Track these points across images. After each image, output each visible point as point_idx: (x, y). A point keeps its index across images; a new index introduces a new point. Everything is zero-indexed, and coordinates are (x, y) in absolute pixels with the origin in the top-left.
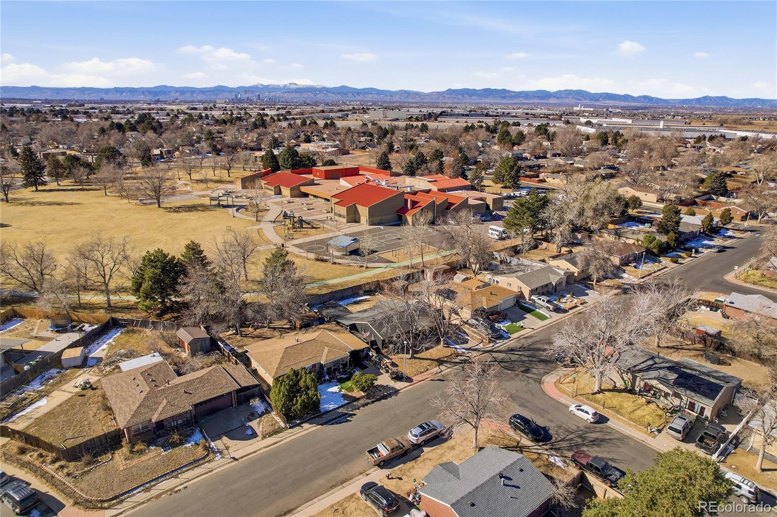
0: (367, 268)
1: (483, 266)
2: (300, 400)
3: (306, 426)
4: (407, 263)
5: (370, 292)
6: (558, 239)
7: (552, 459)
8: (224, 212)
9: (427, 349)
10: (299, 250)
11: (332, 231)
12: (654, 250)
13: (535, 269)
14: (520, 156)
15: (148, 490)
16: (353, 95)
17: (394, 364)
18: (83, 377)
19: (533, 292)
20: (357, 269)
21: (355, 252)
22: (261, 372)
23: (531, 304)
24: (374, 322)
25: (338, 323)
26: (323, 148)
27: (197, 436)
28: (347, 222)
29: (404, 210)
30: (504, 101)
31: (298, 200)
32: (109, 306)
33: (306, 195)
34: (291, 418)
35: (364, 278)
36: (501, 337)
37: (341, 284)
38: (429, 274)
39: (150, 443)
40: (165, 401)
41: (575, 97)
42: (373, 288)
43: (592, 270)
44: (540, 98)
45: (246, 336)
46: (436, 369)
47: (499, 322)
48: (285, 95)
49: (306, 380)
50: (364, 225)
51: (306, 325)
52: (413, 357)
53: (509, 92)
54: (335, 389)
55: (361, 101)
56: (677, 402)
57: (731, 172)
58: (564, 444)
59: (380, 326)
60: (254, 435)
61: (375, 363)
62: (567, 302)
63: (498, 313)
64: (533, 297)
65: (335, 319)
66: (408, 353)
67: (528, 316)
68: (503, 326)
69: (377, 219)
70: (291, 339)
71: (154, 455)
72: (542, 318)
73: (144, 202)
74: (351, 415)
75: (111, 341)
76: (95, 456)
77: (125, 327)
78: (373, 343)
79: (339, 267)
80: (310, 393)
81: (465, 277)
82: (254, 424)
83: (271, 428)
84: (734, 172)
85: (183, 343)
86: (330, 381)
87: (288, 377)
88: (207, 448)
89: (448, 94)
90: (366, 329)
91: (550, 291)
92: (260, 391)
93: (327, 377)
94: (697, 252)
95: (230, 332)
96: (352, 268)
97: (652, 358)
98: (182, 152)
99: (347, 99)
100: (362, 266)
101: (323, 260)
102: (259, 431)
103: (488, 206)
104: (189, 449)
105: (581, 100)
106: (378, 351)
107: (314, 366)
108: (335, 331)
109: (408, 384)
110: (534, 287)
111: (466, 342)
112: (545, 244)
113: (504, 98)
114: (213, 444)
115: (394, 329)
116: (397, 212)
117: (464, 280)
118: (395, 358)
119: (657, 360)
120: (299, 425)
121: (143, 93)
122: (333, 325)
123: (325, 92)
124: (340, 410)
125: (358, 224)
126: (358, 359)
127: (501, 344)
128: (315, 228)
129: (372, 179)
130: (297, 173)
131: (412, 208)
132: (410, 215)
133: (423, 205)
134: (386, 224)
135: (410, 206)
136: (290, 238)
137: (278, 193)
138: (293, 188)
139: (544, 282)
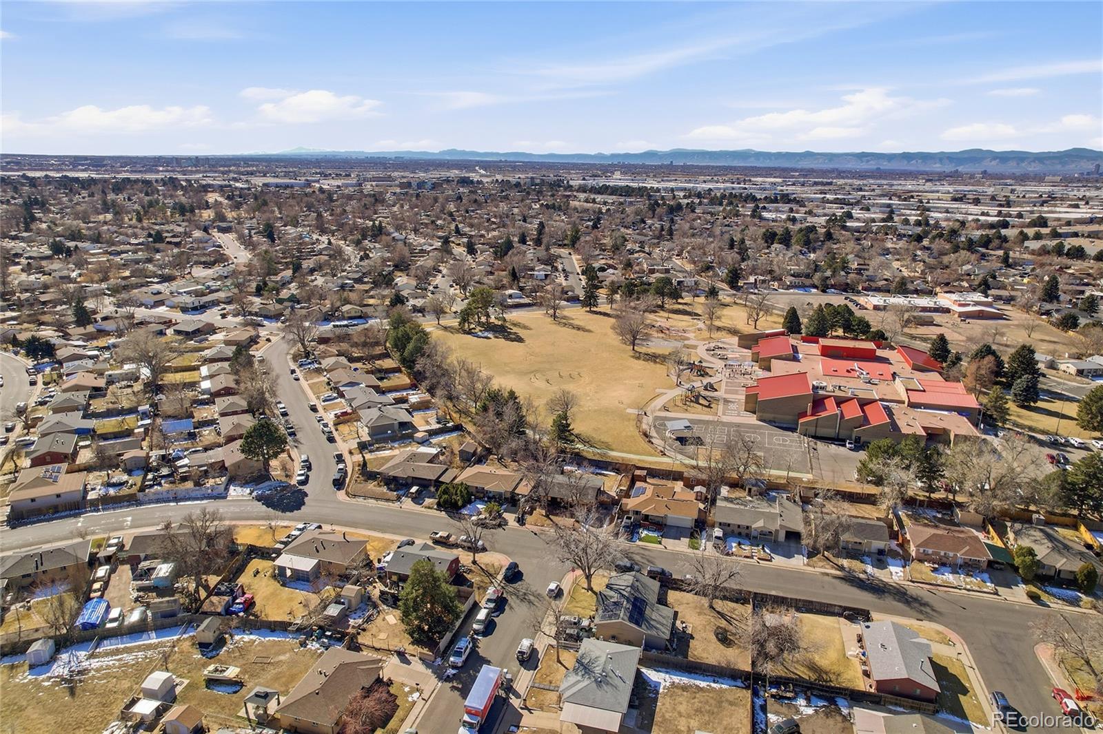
5: (617, 471)
10: (651, 421)
17: (530, 513)
19: (722, 526)
26: (960, 305)
28: (745, 410)
34: (440, 505)
47: (647, 530)
50: (753, 418)
52: (547, 516)
54: (481, 506)
64: (716, 529)
67: (686, 540)
69: (769, 416)
72: (695, 546)
81: (701, 490)
93: (486, 499)
98: (782, 283)
100: (662, 452)
101: (647, 436)
109: (519, 526)
120: (441, 511)
128: (709, 407)
129: (857, 369)
130: (805, 340)
131: (812, 415)
132: (801, 421)
133: (824, 414)
134: (777, 424)
135: (809, 412)
136: (666, 409)
137: (756, 359)
138: (764, 360)
139: (744, 523)
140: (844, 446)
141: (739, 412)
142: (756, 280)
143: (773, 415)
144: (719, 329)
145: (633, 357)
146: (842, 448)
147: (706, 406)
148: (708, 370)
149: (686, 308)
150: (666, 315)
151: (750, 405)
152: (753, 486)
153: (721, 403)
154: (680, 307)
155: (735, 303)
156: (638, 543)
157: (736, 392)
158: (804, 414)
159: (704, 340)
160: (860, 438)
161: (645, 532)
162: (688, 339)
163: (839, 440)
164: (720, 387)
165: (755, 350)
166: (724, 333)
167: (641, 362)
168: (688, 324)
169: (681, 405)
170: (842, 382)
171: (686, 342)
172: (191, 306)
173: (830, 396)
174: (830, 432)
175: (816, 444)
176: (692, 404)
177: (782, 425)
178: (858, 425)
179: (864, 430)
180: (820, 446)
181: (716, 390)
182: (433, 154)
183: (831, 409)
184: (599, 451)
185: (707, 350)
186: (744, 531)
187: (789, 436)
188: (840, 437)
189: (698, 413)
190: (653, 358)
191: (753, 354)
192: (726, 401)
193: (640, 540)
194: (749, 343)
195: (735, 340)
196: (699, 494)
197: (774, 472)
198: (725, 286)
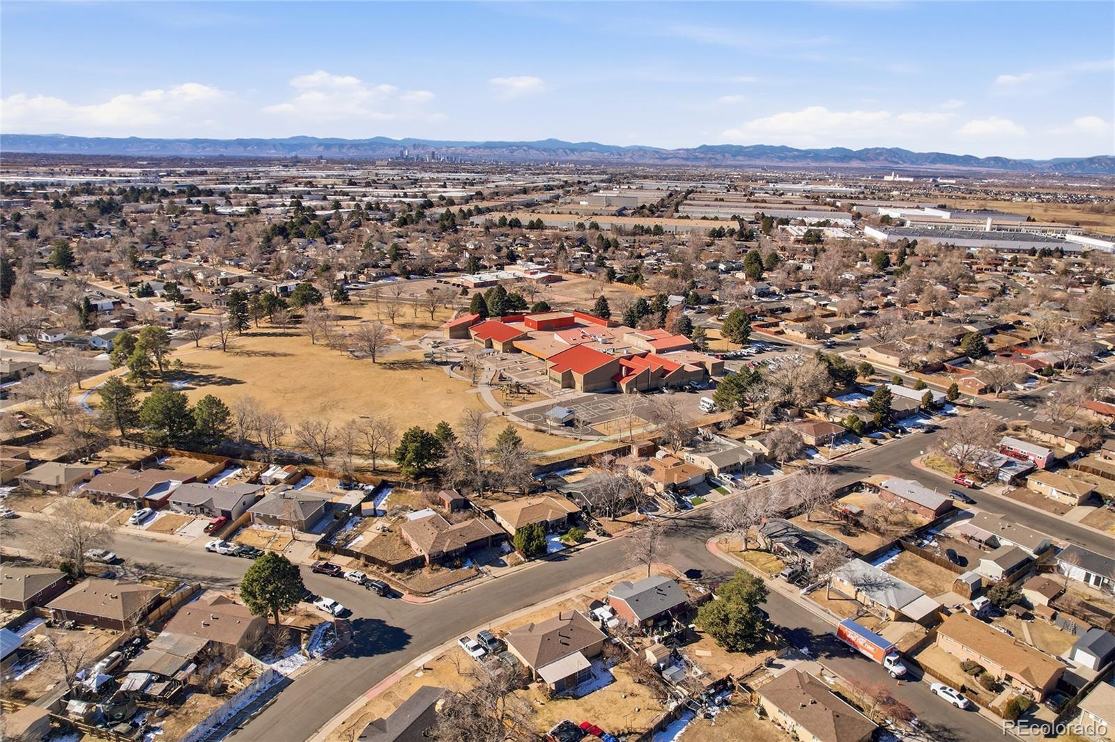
0: (581, 440)
1: (685, 444)
2: (535, 543)
3: (538, 561)
4: (617, 436)
5: (583, 465)
6: (762, 416)
7: (697, 588)
8: (439, 371)
9: (624, 514)
10: (518, 419)
11: (547, 398)
12: (857, 431)
13: (728, 449)
14: (766, 291)
15: (448, 590)
16: (565, 152)
17: (599, 524)
18: (379, 523)
19: (721, 470)
20: (572, 441)
21: (570, 423)
22: (505, 524)
23: (718, 481)
24: (585, 492)
25: (558, 491)
26: (532, 274)
27: (470, 563)
28: (563, 388)
29: (619, 377)
30: (783, 164)
31: (510, 356)
32: (374, 469)
33: (519, 351)
34: (529, 555)
35: (579, 451)
36: (685, 507)
37: (558, 456)
38: (635, 451)
39: (442, 565)
40: (449, 540)
41: (889, 159)
42: (586, 460)
43: (777, 452)
44: (836, 159)
45: (487, 498)
46: (630, 529)
47: (686, 495)
48: (470, 151)
49: (538, 531)
50: (579, 392)
51: (534, 491)
52: (614, 520)
53: (792, 150)
54: (556, 539)
55: (575, 162)
56: (795, 559)
57: (1015, 323)
58: (708, 581)
59: (590, 497)
60: (505, 565)
61: (586, 523)
62: (750, 480)
63: (688, 488)
64: (721, 475)
65: (555, 488)
66: (610, 516)
67: (713, 491)
68: (688, 499)
69: (591, 386)
70: (524, 502)
71: (445, 572)
72: (725, 492)
73: (356, 354)
74: (568, 557)
75: (386, 498)
76: (412, 570)
77: (392, 487)
78: (585, 508)
79: (557, 438)
80: (541, 539)
81: (666, 453)
82: (504, 558)
83: (516, 561)
84: (1020, 323)
85: (444, 501)
86: (553, 533)
87: (526, 529)
88: (478, 570)
89: (702, 153)
90: (579, 497)
91: (737, 471)
92: (506, 537)
93: (551, 531)
94: (904, 432)
95: (475, 495)
96: (567, 440)
97: (786, 529)
98: (368, 276)
99: (557, 158)
100: (576, 439)
101: (541, 431)
102: (508, 562)
103: (707, 371)
104: (465, 570)
105: (897, 163)
106: (588, 514)
107: (542, 522)
108: (555, 498)
109: (608, 538)
110: (723, 466)
111: (657, 510)
112: (752, 420)
113: (782, 159)
114: (480, 568)
115: (600, 498)
116: (612, 378)
117: (664, 457)
118: (601, 520)
119: (789, 530)
120: (534, 560)
121: (275, 146)
122: (554, 493)
123: (525, 148)
124: (561, 553)
125: (573, 390)
126: (573, 519)
127: (684, 513)
128: (530, 393)
129: (588, 334)
130: (504, 321)
131: (627, 375)
132: (624, 382)
133: (638, 373)
134: (601, 391)
135: (624, 373)
136: (508, 405)
142: (345, 275)
143: (594, 385)
151: (567, 381)
163: (654, 390)
169: (510, 398)
171: (402, 344)
174: (645, 386)
177: (604, 391)
178: (661, 375)
179: (670, 377)
181: (511, 379)
195: (439, 333)
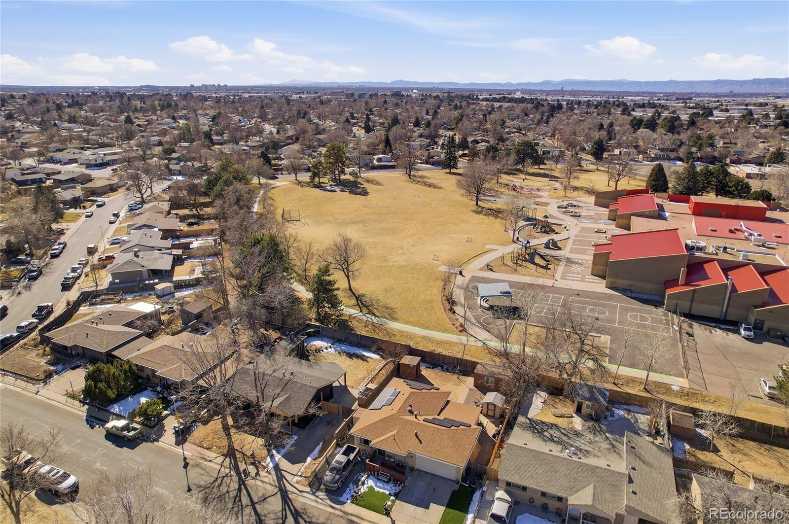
11: (551, 277)
28: (591, 274)
100: (461, 326)
101: (451, 302)
116: (665, 282)
125: (601, 281)
128: (546, 268)
129: (744, 228)
130: (672, 199)
131: (687, 284)
132: (669, 292)
133: (704, 284)
134: (634, 295)
135: (682, 279)
136: (489, 268)
137: (613, 218)
138: (622, 217)
139: (553, 490)
140: (737, 332)
141: (584, 276)
142: (620, 151)
143: (629, 282)
144: (576, 189)
145: (474, 211)
146: (732, 337)
147: (542, 267)
148: (554, 227)
149: (547, 172)
150: (523, 176)
151: (600, 268)
152: (585, 398)
153: (563, 264)
154: (542, 171)
155: (597, 169)
156: (350, 507)
157: (584, 252)
158: (673, 283)
159: (558, 198)
160: (762, 322)
161: (371, 482)
162: (541, 197)
163: (729, 324)
164: (565, 246)
165: (612, 207)
166: (581, 193)
167: (481, 216)
168: (544, 184)
169: (510, 264)
170: (728, 243)
171: (537, 200)
172: (94, 162)
173: (712, 260)
174: (714, 311)
175: (691, 326)
176: (524, 264)
177: (640, 296)
178: (759, 303)
179: (770, 311)
180: (698, 329)
181: (560, 249)
182: (387, 83)
183: (715, 277)
184: (375, 320)
185: (559, 207)
186: (553, 505)
187: (650, 313)
188: (728, 318)
189: (529, 276)
190: (496, 213)
191: (610, 211)
192: (569, 261)
193: (356, 500)
194: (607, 201)
195: (592, 199)
196: (492, 408)
197: (625, 371)
198: (590, 158)
